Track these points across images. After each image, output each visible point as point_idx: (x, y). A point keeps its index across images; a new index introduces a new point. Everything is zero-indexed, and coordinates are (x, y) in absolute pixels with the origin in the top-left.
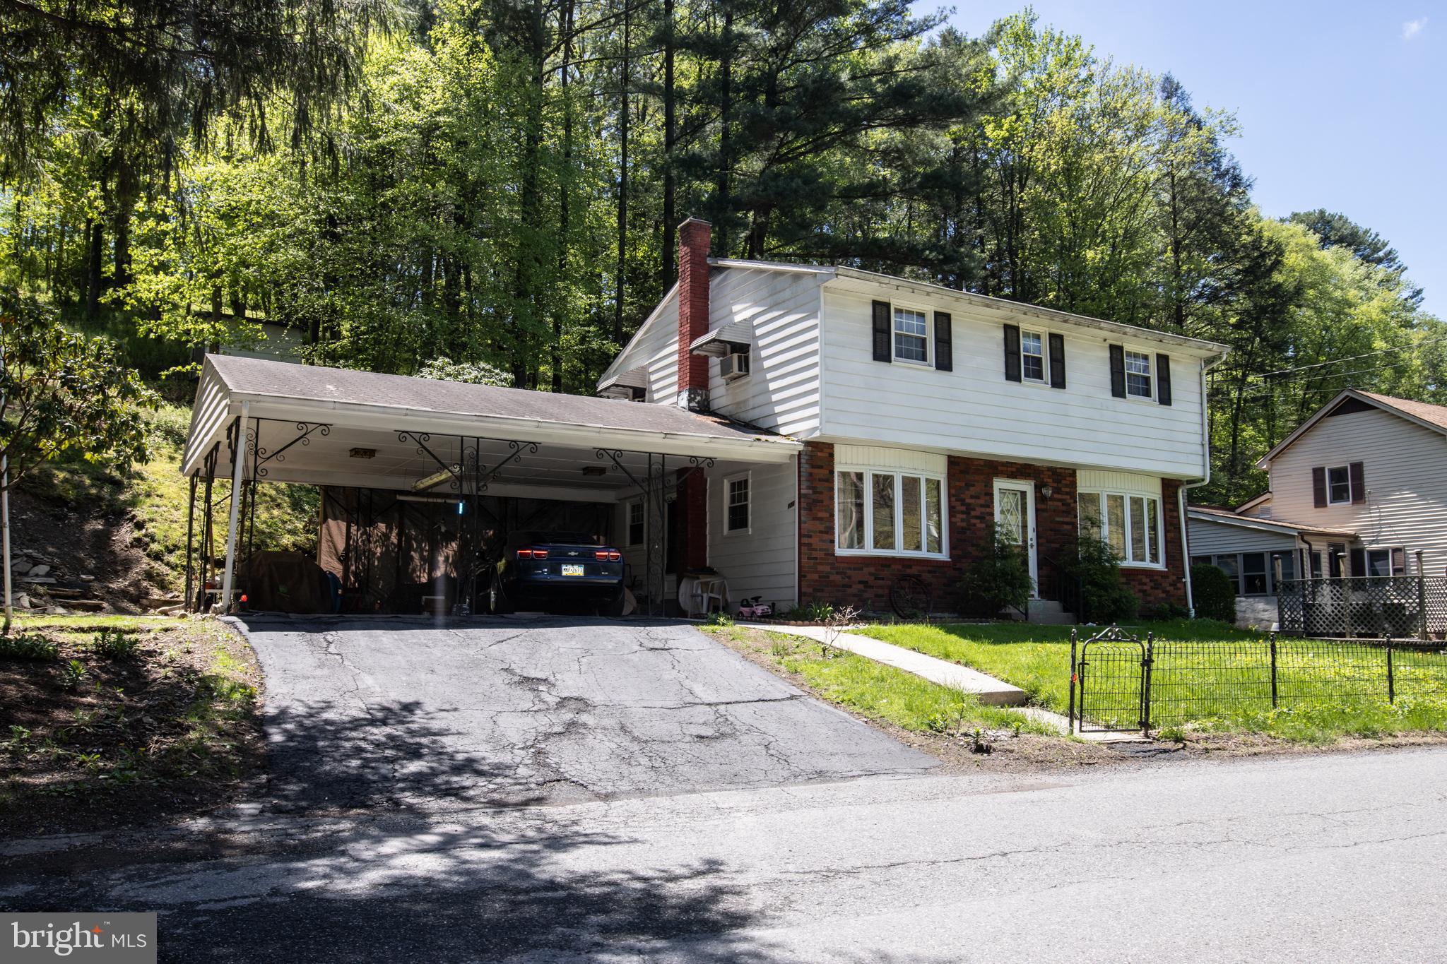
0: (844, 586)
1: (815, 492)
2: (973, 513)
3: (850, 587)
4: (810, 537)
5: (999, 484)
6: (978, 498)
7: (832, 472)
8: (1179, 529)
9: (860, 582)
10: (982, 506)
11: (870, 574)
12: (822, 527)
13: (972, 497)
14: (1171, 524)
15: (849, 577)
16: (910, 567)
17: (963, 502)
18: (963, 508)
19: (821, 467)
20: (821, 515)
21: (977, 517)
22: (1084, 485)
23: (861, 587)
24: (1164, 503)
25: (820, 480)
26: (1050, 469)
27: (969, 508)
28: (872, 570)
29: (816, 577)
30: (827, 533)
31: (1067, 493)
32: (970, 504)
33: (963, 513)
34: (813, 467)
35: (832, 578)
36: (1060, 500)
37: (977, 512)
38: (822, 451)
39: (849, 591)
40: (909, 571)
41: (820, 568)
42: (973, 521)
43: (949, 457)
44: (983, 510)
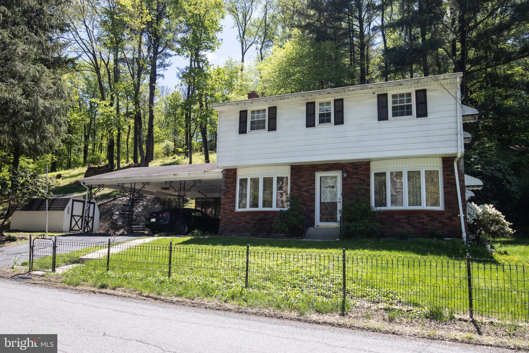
0: (238, 223)
1: (227, 188)
2: (302, 189)
3: (240, 223)
4: (225, 205)
5: (318, 175)
6: (306, 182)
7: (235, 180)
8: (455, 185)
9: (245, 222)
10: (308, 186)
11: (249, 218)
12: (229, 201)
13: (302, 182)
14: (448, 183)
15: (240, 220)
16: (268, 215)
17: (297, 185)
18: (297, 188)
19: (230, 178)
20: (229, 196)
21: (305, 191)
22: (375, 169)
23: (245, 223)
24: (444, 171)
25: (230, 183)
26: (350, 164)
27: (300, 187)
28: (250, 216)
29: (226, 220)
30: (231, 203)
31: (363, 174)
32: (300, 186)
33: (297, 190)
34: (227, 178)
35: (233, 220)
36: (357, 178)
37: (305, 188)
38: (231, 172)
39: (240, 225)
40: (267, 216)
41: (228, 216)
42: (302, 193)
43: (291, 166)
44: (308, 187)
